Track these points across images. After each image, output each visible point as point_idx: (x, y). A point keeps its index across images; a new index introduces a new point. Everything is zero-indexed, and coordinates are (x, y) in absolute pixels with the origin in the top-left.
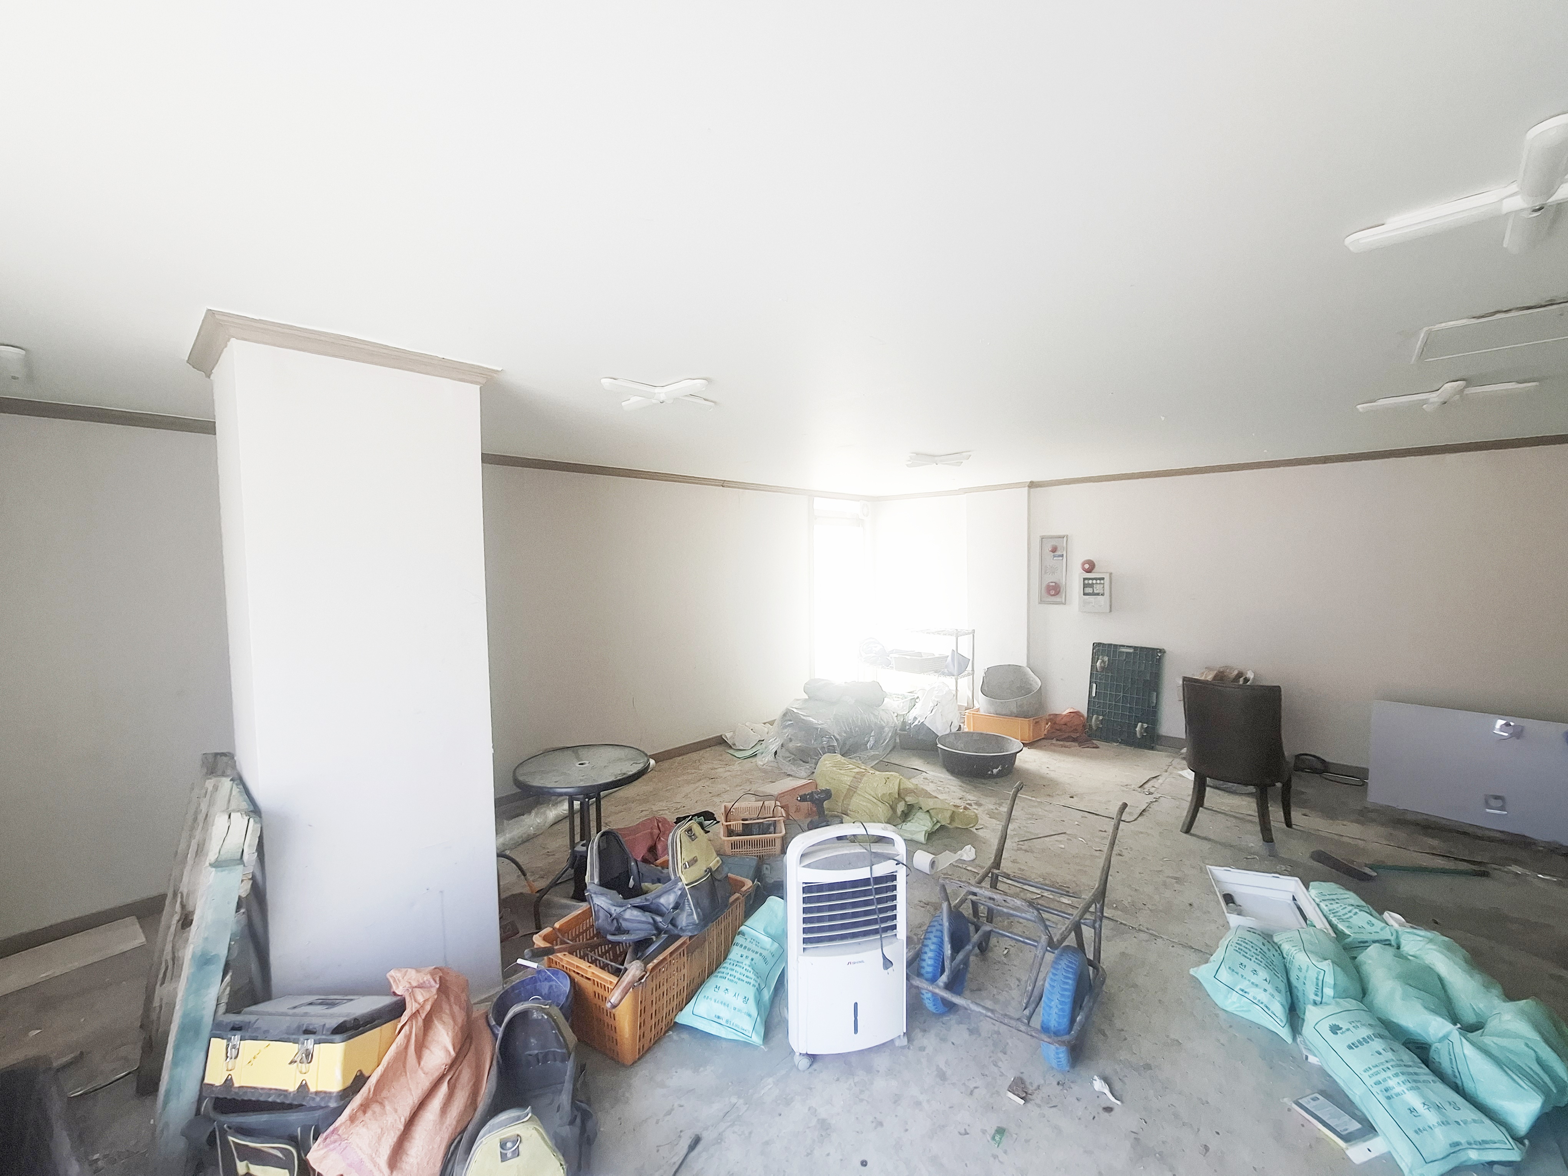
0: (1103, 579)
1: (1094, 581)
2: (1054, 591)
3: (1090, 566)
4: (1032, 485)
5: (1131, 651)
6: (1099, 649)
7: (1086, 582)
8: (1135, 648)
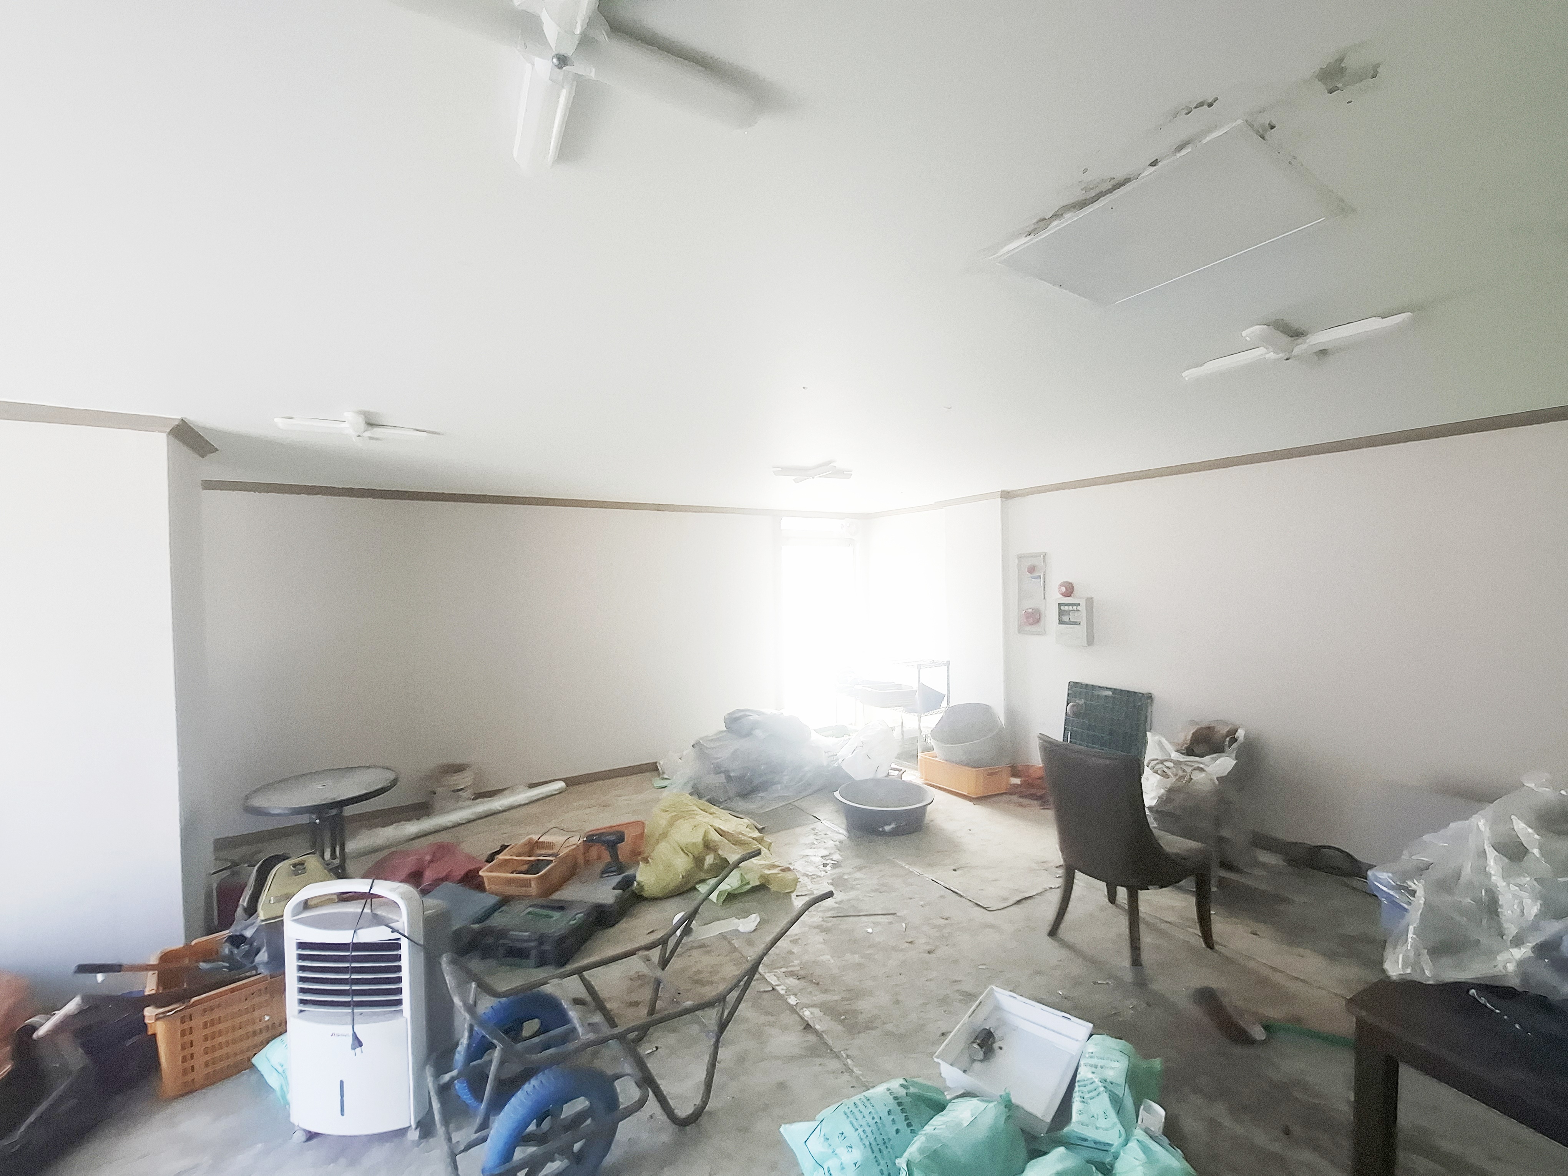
0: (1079, 605)
1: (1070, 608)
2: (1033, 618)
3: (1069, 590)
4: (1006, 495)
5: (1110, 693)
6: (1076, 690)
7: (1062, 608)
8: (1114, 690)
